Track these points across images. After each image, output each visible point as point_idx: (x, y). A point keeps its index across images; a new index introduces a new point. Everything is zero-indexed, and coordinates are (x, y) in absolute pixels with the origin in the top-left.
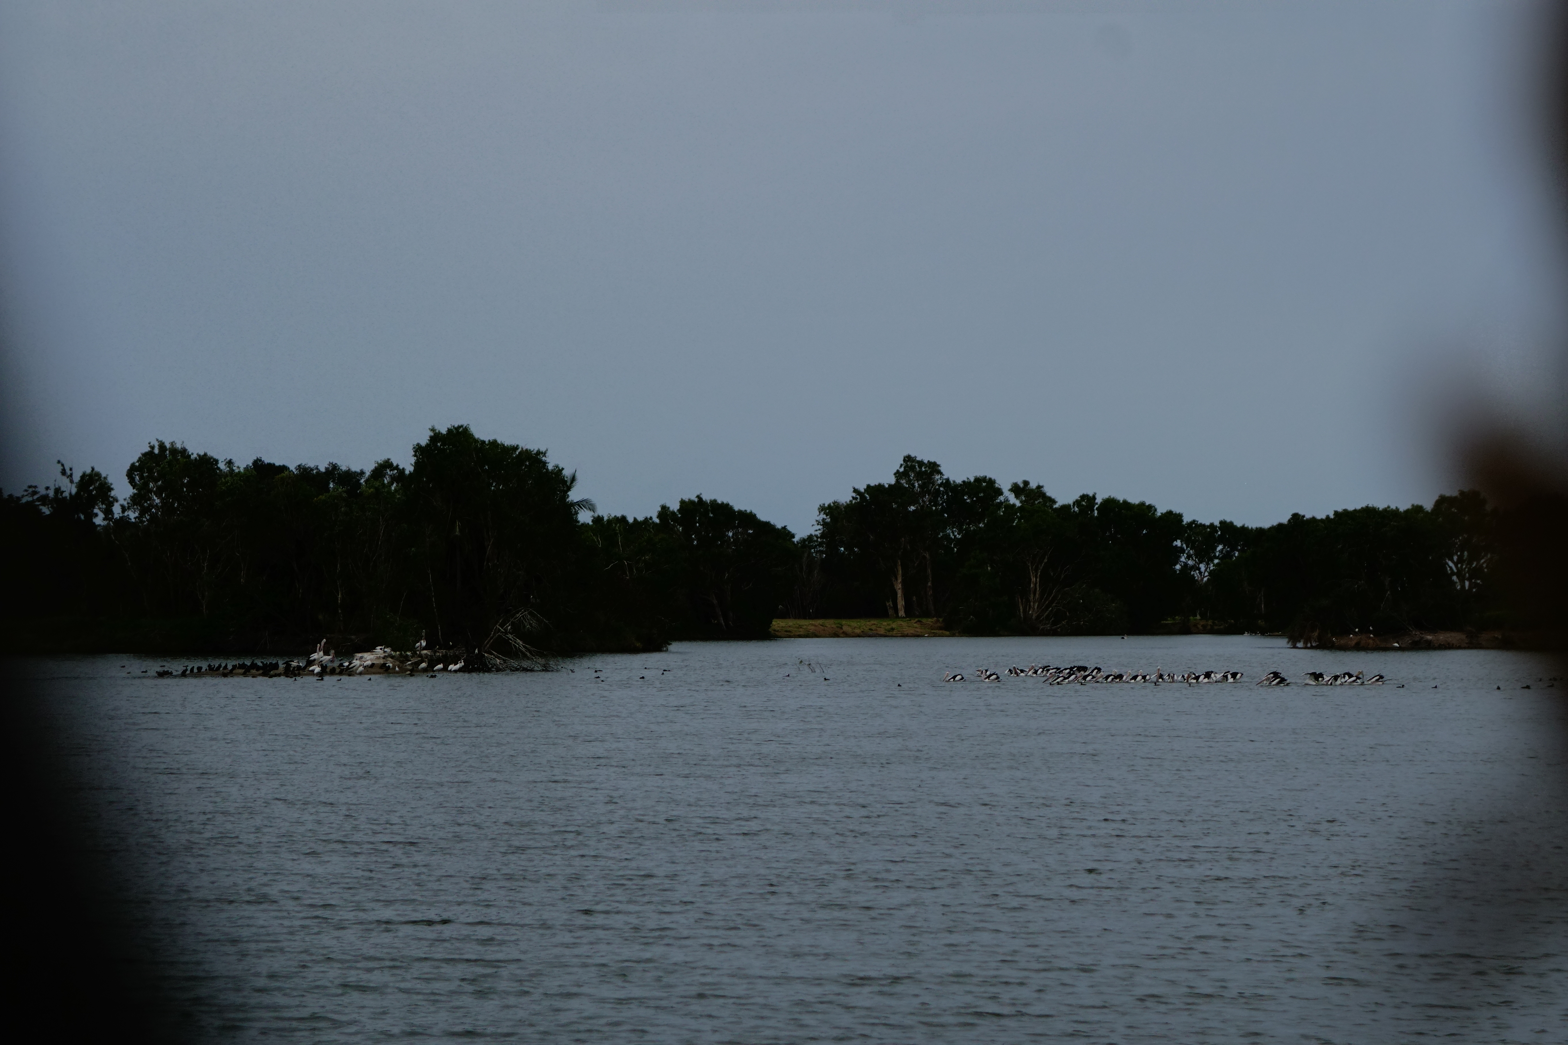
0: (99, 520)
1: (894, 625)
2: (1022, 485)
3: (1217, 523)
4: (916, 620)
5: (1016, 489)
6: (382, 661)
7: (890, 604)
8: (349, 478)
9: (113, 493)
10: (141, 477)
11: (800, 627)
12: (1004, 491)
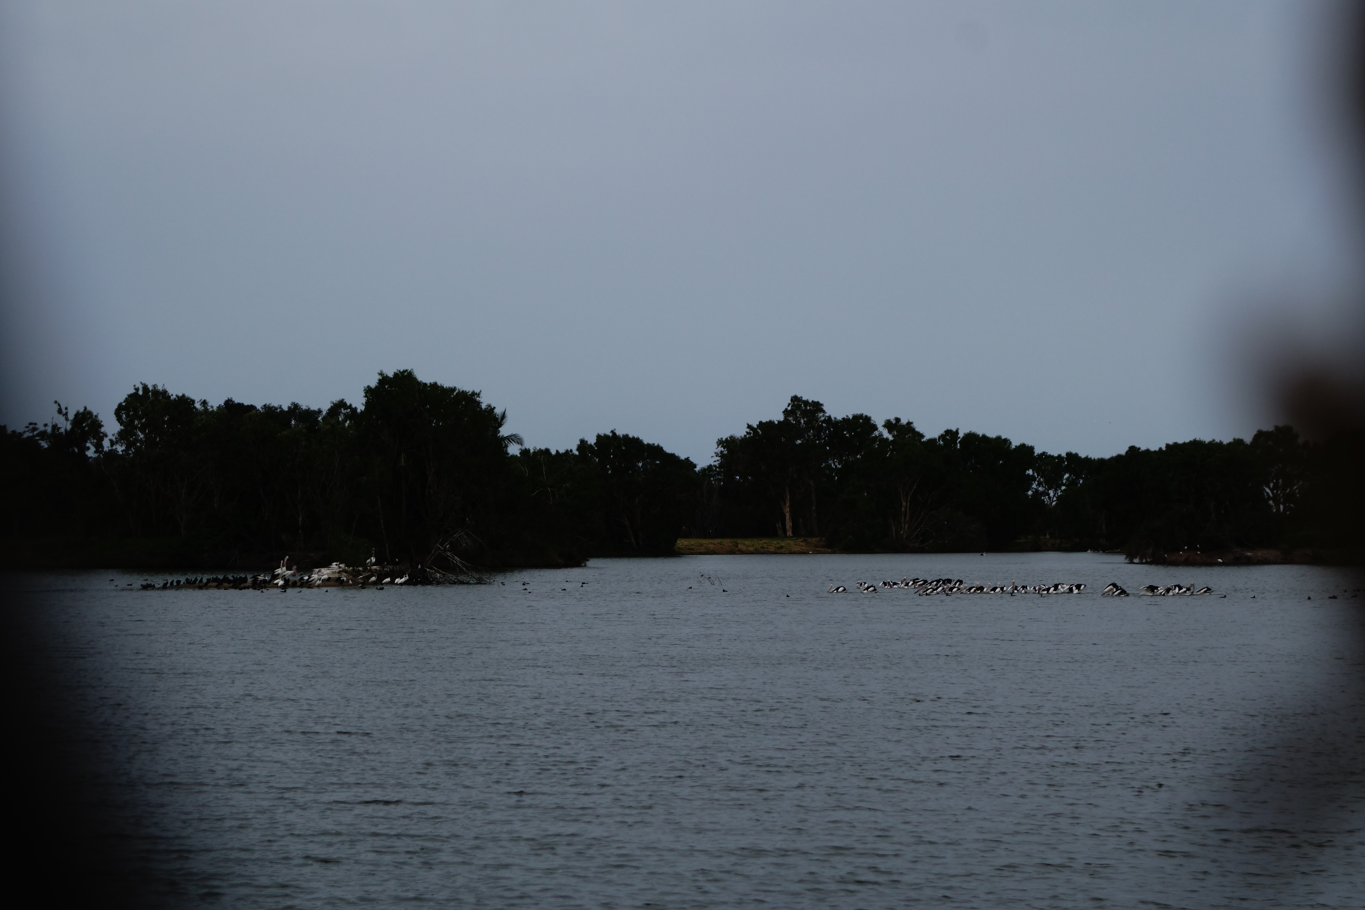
0: (91, 453)
1: (783, 544)
2: (894, 422)
3: (1064, 455)
4: (802, 539)
5: (889, 425)
6: (337, 576)
7: (779, 525)
8: (310, 416)
9: (103, 430)
10: (128, 416)
11: (701, 545)
12: (878, 426)
